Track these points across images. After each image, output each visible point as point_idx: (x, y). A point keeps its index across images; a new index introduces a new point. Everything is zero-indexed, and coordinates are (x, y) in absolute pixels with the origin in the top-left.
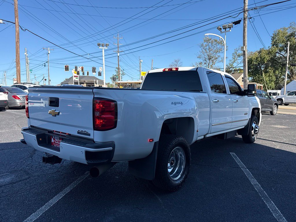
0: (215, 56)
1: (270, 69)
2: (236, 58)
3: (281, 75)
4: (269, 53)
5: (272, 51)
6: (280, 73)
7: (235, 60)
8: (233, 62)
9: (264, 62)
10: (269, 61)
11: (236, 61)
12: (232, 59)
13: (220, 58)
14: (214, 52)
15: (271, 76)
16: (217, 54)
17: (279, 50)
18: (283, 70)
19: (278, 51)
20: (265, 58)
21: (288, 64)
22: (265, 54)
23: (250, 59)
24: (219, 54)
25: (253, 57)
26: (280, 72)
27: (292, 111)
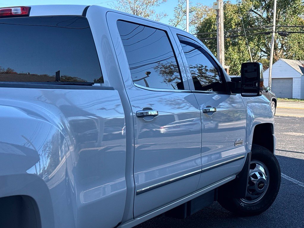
0: (144, 10)
1: (241, 40)
2: (180, 17)
3: (258, 50)
4: (239, 11)
5: (244, 7)
6: (257, 47)
7: (179, 20)
8: (176, 24)
9: (231, 27)
10: (239, 24)
11: (181, 22)
12: (174, 18)
13: (154, 15)
14: (143, 4)
15: (243, 52)
16: (148, 6)
17: (254, 6)
18: (262, 41)
19: (253, 8)
20: (232, 18)
21: (275, 32)
22: (232, 12)
23: (207, 20)
24: (151, 8)
25: (212, 17)
26: (255, 44)
27: (289, 111)
